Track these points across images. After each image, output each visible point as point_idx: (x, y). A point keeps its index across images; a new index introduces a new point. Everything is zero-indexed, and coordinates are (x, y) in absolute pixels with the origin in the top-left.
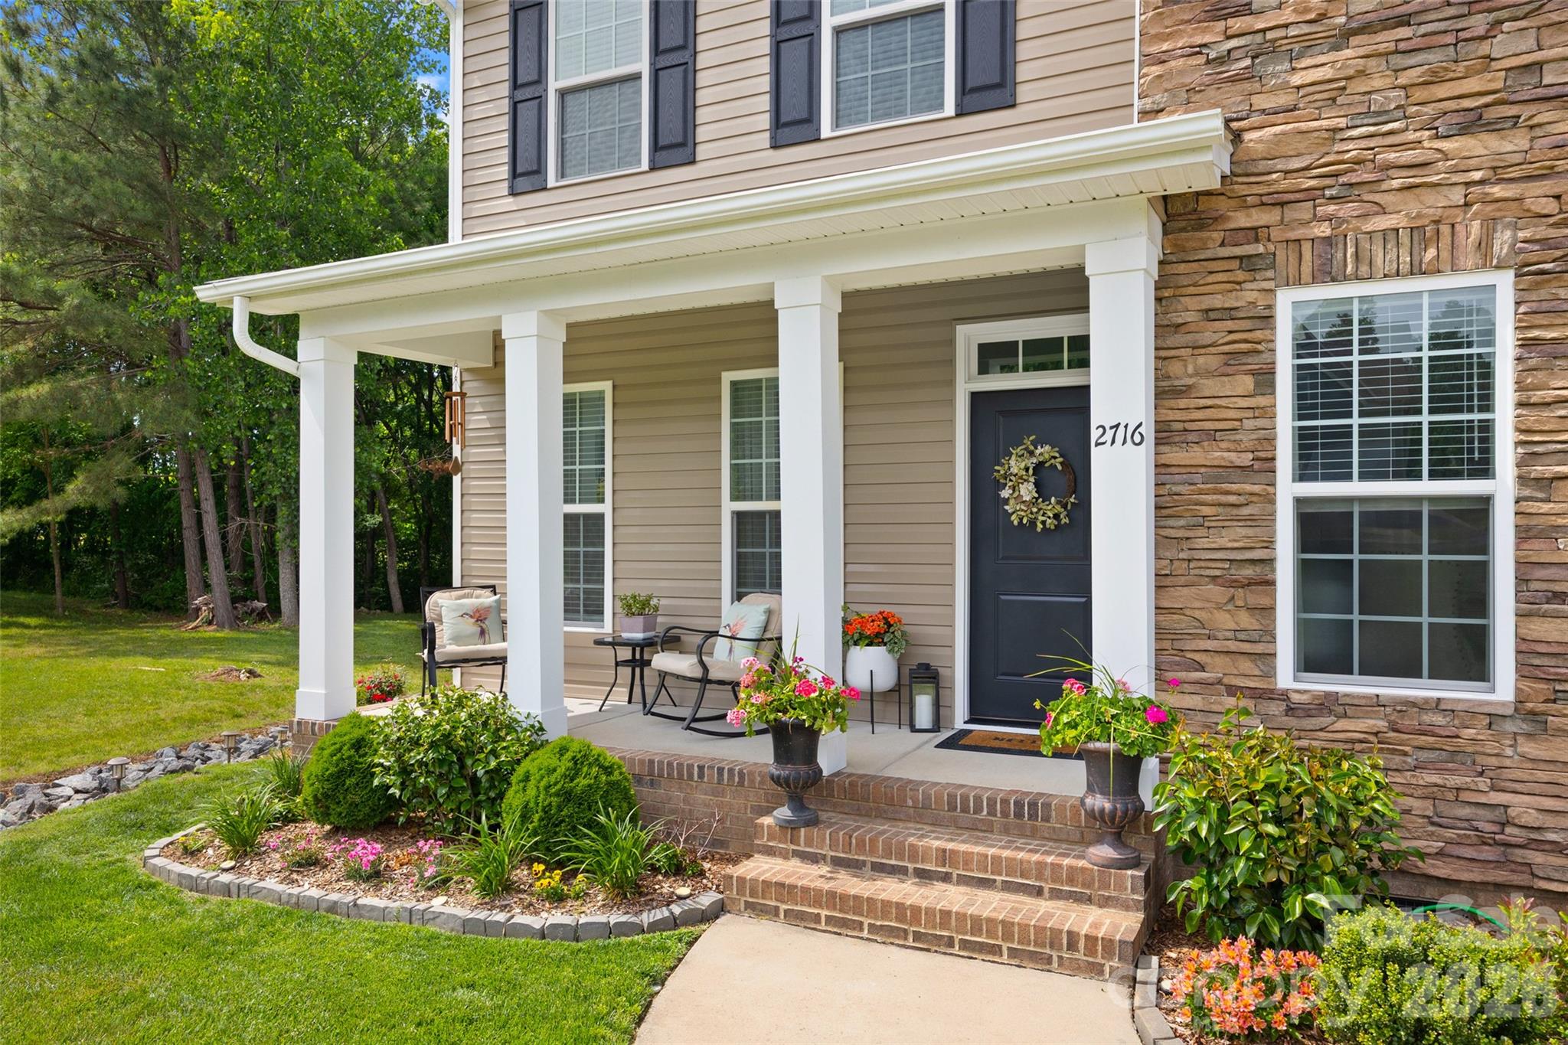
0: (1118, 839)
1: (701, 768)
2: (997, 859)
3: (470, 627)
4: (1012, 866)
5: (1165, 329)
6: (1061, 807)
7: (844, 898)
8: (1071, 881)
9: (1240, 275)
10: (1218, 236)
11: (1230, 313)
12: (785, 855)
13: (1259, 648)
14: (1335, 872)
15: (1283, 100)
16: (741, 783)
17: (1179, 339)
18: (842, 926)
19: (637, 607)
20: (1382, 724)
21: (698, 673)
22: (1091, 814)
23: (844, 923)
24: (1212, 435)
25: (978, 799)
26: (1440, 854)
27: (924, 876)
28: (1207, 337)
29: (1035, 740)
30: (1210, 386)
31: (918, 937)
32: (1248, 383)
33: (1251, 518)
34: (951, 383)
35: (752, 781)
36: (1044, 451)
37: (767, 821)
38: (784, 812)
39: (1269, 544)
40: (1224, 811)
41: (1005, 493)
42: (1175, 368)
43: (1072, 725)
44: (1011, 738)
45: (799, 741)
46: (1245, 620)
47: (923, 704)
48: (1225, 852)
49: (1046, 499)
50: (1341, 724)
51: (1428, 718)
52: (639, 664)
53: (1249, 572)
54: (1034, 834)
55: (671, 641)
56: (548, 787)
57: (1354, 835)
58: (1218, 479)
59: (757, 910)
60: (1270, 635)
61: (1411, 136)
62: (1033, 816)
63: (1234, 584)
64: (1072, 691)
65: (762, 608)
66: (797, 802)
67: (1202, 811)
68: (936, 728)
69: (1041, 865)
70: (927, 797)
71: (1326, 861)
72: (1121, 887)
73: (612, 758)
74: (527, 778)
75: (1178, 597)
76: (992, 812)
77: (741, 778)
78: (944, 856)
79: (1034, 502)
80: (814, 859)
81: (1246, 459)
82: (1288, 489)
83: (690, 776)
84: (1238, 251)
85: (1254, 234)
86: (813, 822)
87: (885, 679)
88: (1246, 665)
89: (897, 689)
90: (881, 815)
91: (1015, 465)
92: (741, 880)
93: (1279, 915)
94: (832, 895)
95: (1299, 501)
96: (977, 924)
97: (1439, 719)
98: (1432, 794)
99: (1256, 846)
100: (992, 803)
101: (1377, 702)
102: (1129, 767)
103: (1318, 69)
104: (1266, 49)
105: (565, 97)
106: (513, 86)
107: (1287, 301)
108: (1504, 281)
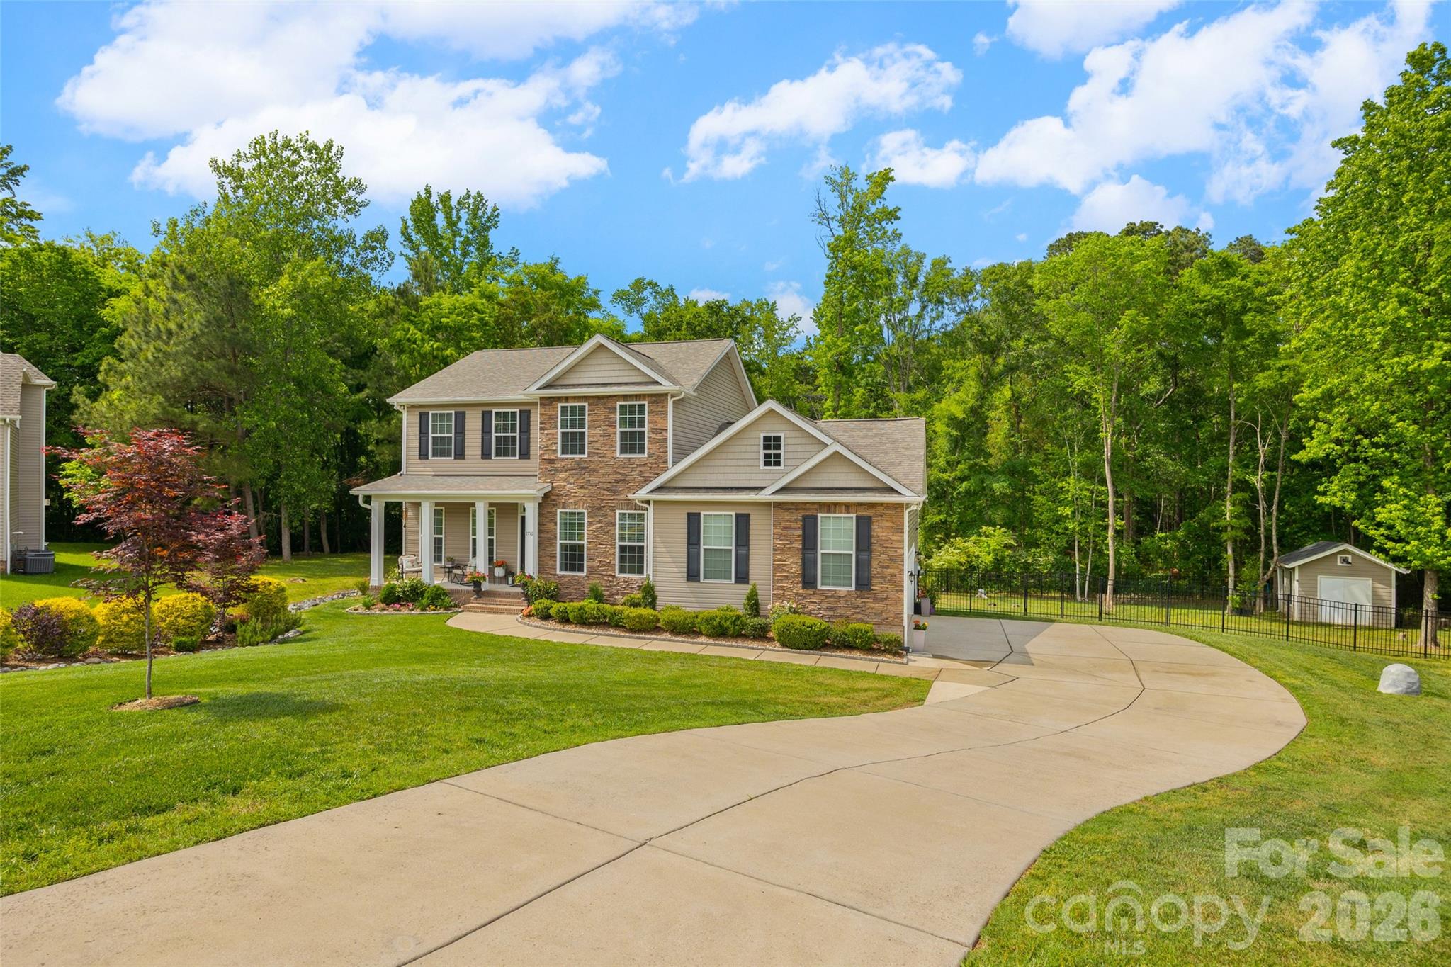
1: (459, 590)
3: (410, 564)
4: (509, 601)
5: (541, 514)
7: (484, 608)
9: (552, 506)
10: (549, 499)
11: (550, 513)
13: (554, 567)
15: (558, 479)
17: (543, 516)
19: (450, 559)
20: (570, 579)
21: (461, 573)
22: (522, 593)
24: (547, 532)
27: (496, 604)
28: (546, 516)
30: (547, 524)
32: (553, 524)
33: (553, 546)
34: (517, 514)
37: (471, 597)
39: (556, 550)
42: (543, 521)
45: (477, 584)
46: (552, 562)
47: (510, 579)
50: (565, 579)
51: (575, 577)
52: (450, 572)
53: (553, 555)
55: (457, 567)
56: (432, 593)
57: (549, 593)
58: (549, 539)
60: (556, 565)
61: (575, 488)
63: (550, 557)
68: (513, 583)
69: (515, 601)
74: (428, 592)
75: (543, 559)
77: (468, 592)
80: (482, 603)
81: (553, 536)
82: (559, 542)
83: (457, 592)
84: (551, 502)
85: (554, 500)
88: (552, 570)
90: (493, 596)
92: (466, 606)
93: (535, 602)
94: (482, 607)
95: (561, 543)
97: (577, 577)
98: (576, 589)
101: (569, 575)
103: (563, 475)
104: (556, 470)
105: (433, 438)
106: (420, 433)
107: (559, 511)
108: (585, 511)
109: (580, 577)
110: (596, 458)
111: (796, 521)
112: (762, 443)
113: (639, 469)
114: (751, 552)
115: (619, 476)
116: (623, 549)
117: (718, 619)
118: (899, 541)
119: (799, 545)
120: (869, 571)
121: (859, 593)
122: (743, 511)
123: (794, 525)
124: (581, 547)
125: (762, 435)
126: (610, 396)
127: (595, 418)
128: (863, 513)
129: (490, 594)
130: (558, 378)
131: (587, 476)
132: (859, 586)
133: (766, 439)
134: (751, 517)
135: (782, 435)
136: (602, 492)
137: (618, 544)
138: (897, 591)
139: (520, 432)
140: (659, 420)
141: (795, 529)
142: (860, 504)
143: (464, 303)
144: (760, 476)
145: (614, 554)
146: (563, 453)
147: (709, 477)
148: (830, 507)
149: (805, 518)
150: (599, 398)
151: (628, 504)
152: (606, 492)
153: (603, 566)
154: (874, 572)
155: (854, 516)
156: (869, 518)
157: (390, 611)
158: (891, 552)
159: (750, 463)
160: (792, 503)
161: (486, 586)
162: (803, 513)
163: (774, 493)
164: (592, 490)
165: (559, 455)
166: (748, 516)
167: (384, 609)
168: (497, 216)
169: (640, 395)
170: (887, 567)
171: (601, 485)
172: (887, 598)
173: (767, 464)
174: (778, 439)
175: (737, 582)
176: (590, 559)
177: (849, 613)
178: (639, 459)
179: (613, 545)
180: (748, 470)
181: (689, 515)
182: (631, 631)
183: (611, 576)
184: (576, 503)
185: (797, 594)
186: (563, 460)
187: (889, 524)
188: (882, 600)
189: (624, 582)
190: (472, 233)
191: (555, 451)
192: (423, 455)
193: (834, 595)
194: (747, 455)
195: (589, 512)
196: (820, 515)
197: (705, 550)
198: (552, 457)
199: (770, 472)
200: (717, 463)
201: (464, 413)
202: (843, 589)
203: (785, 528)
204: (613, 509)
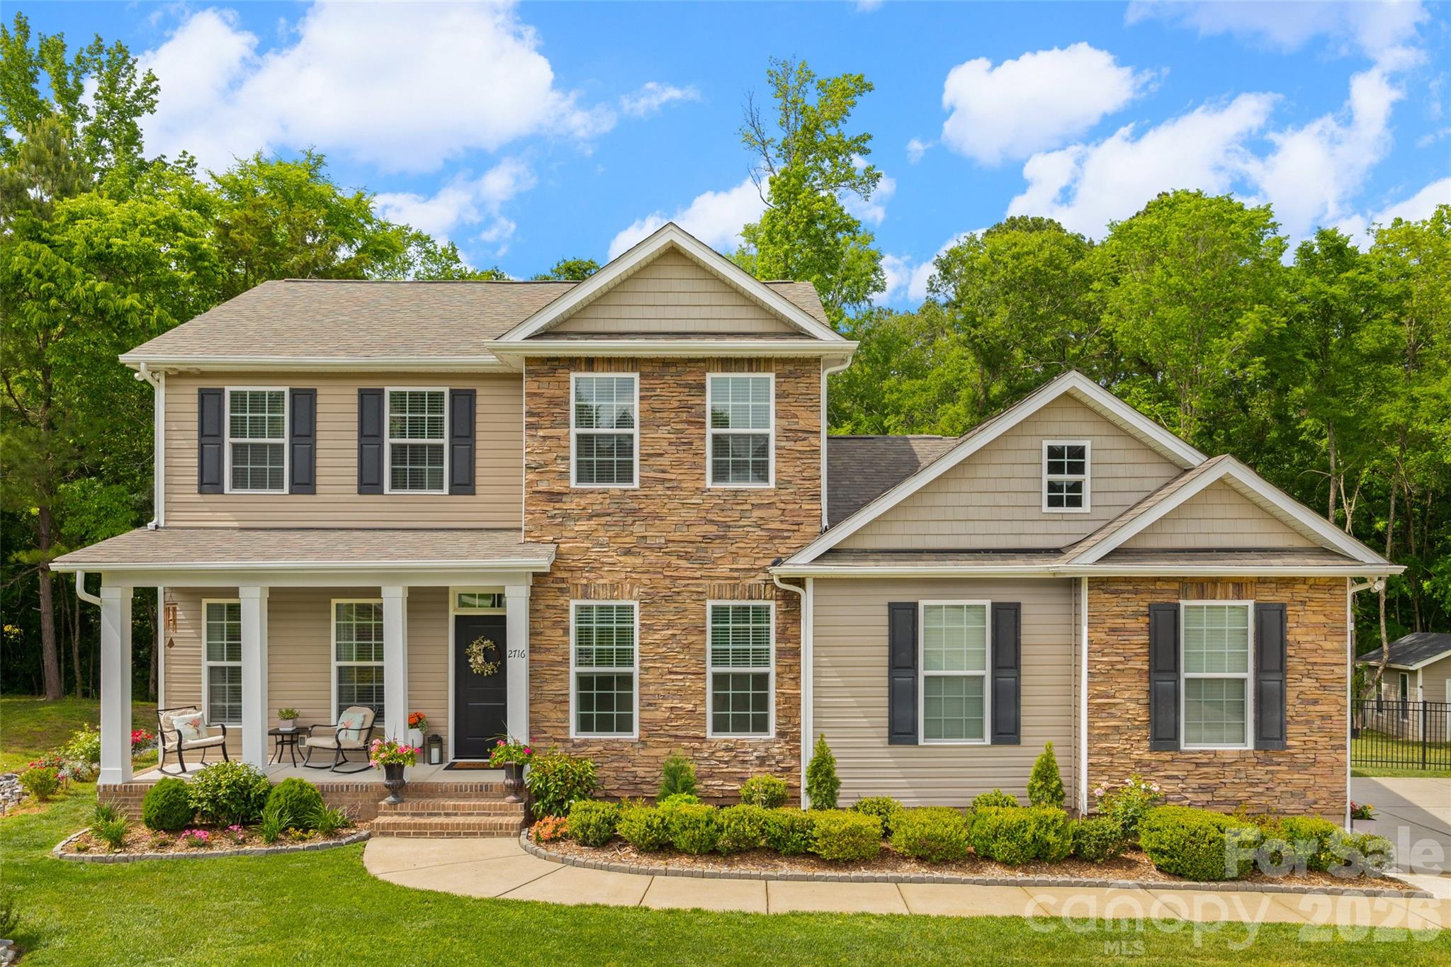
0: (516, 794)
1: (347, 786)
2: (474, 806)
3: (193, 730)
4: (480, 807)
5: (533, 611)
6: (496, 786)
7: (420, 825)
8: (500, 809)
9: (558, 594)
10: (551, 579)
11: (554, 607)
12: (391, 815)
13: (564, 725)
14: (578, 793)
15: (572, 534)
16: (367, 791)
17: (538, 614)
18: (419, 835)
19: (289, 715)
20: (601, 748)
21: (336, 746)
22: (507, 786)
23: (420, 834)
24: (548, 650)
25: (466, 786)
26: (618, 789)
27: (447, 815)
28: (547, 615)
29: (489, 763)
30: (548, 632)
31: (448, 834)
32: (561, 632)
33: (562, 679)
34: (447, 611)
35: (372, 791)
36: (487, 642)
37: (383, 803)
38: (391, 799)
39: (568, 689)
40: (547, 778)
41: (471, 660)
42: (537, 625)
43: (501, 756)
44: (474, 764)
45: (396, 770)
46: (560, 715)
47: (435, 752)
48: (547, 791)
49: (488, 663)
50: (590, 749)
51: (615, 745)
53: (561, 698)
54: (487, 796)
55: (307, 730)
56: (291, 798)
57: (583, 782)
58: (552, 666)
59: (384, 834)
60: (567, 720)
61: (611, 554)
62: (486, 790)
63: (556, 702)
64: (501, 745)
65: (361, 715)
66: (395, 794)
67: (541, 780)
68: (441, 761)
69: (490, 805)
70: (446, 787)
71: (575, 790)
72: (517, 809)
73: (314, 785)
74: (278, 795)
75: (538, 707)
76: (471, 791)
78: (455, 807)
79: (483, 664)
80: (404, 815)
81: (560, 659)
82: (574, 669)
83: (342, 790)
84: (558, 586)
85: (563, 580)
86: (402, 801)
87: (418, 742)
88: (560, 731)
89: (422, 747)
90: (428, 797)
91: (475, 648)
92: (378, 824)
93: (562, 808)
94: (415, 824)
95: (577, 673)
96: (469, 826)
97: (618, 745)
98: (616, 770)
99: (556, 789)
100: (471, 787)
101: (600, 741)
102: (520, 769)
103: (583, 526)
104: (567, 516)
105: (235, 447)
106: (202, 434)
107: (573, 604)
108: (636, 604)
109: (627, 743)
110: (660, 489)
111: (1135, 615)
112: (1045, 460)
113: (757, 513)
114: (1024, 680)
115: (713, 529)
116: (719, 680)
117: (1032, 828)
118: (1335, 651)
119: (1141, 664)
120: (1283, 711)
121: (1261, 754)
122: (1007, 596)
123: (1131, 624)
124: (626, 681)
125: (1046, 444)
126: (691, 360)
127: (657, 405)
128: (1269, 597)
129: (424, 791)
130: (569, 317)
131: (638, 529)
132: (1262, 739)
133: (1054, 452)
134: (1024, 610)
135: (1087, 444)
136: (674, 561)
137: (710, 670)
138: (1334, 748)
139: (452, 436)
140: (802, 413)
141: (1134, 632)
142: (1262, 581)
143: (152, 215)
144: (1040, 527)
145: (704, 693)
146: (579, 480)
147: (933, 528)
148: (1203, 586)
149: (1153, 610)
150: (666, 363)
151: (734, 587)
152: (683, 563)
153: (678, 718)
154: (1290, 711)
155: (1250, 604)
156: (1282, 609)
157: (180, 847)
158: (1323, 673)
159: (1022, 500)
160: (1128, 580)
161: (414, 773)
162: (1150, 599)
163: (1103, 560)
164: (652, 557)
165: (573, 484)
166: (1016, 607)
167: (164, 845)
168: (155, 91)
169: (758, 360)
170: (1315, 702)
171: (673, 547)
172: (1315, 762)
173: (1054, 502)
174: (1079, 452)
175: (996, 741)
176: (648, 705)
177: (1242, 795)
178: (757, 493)
179: (700, 674)
180: (1018, 513)
181: (893, 608)
182: (834, 863)
183: (696, 738)
184: (614, 587)
185: (1139, 763)
186: (582, 493)
187: (1322, 619)
188: (1305, 767)
189: (728, 749)
190: (108, 115)
191: (564, 475)
192: (209, 483)
193: (1214, 760)
194: (1016, 485)
195: (644, 605)
196: (1183, 603)
197: (927, 678)
198: (557, 488)
199: (1062, 518)
200: (952, 499)
201: (312, 394)
202: (1229, 749)
203: (1113, 630)
204: (700, 597)
